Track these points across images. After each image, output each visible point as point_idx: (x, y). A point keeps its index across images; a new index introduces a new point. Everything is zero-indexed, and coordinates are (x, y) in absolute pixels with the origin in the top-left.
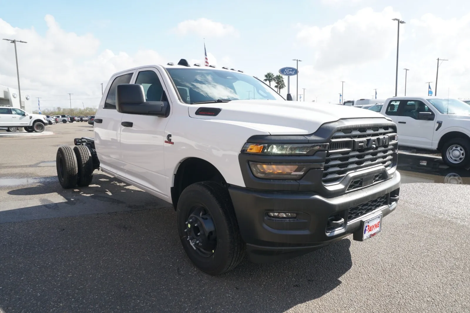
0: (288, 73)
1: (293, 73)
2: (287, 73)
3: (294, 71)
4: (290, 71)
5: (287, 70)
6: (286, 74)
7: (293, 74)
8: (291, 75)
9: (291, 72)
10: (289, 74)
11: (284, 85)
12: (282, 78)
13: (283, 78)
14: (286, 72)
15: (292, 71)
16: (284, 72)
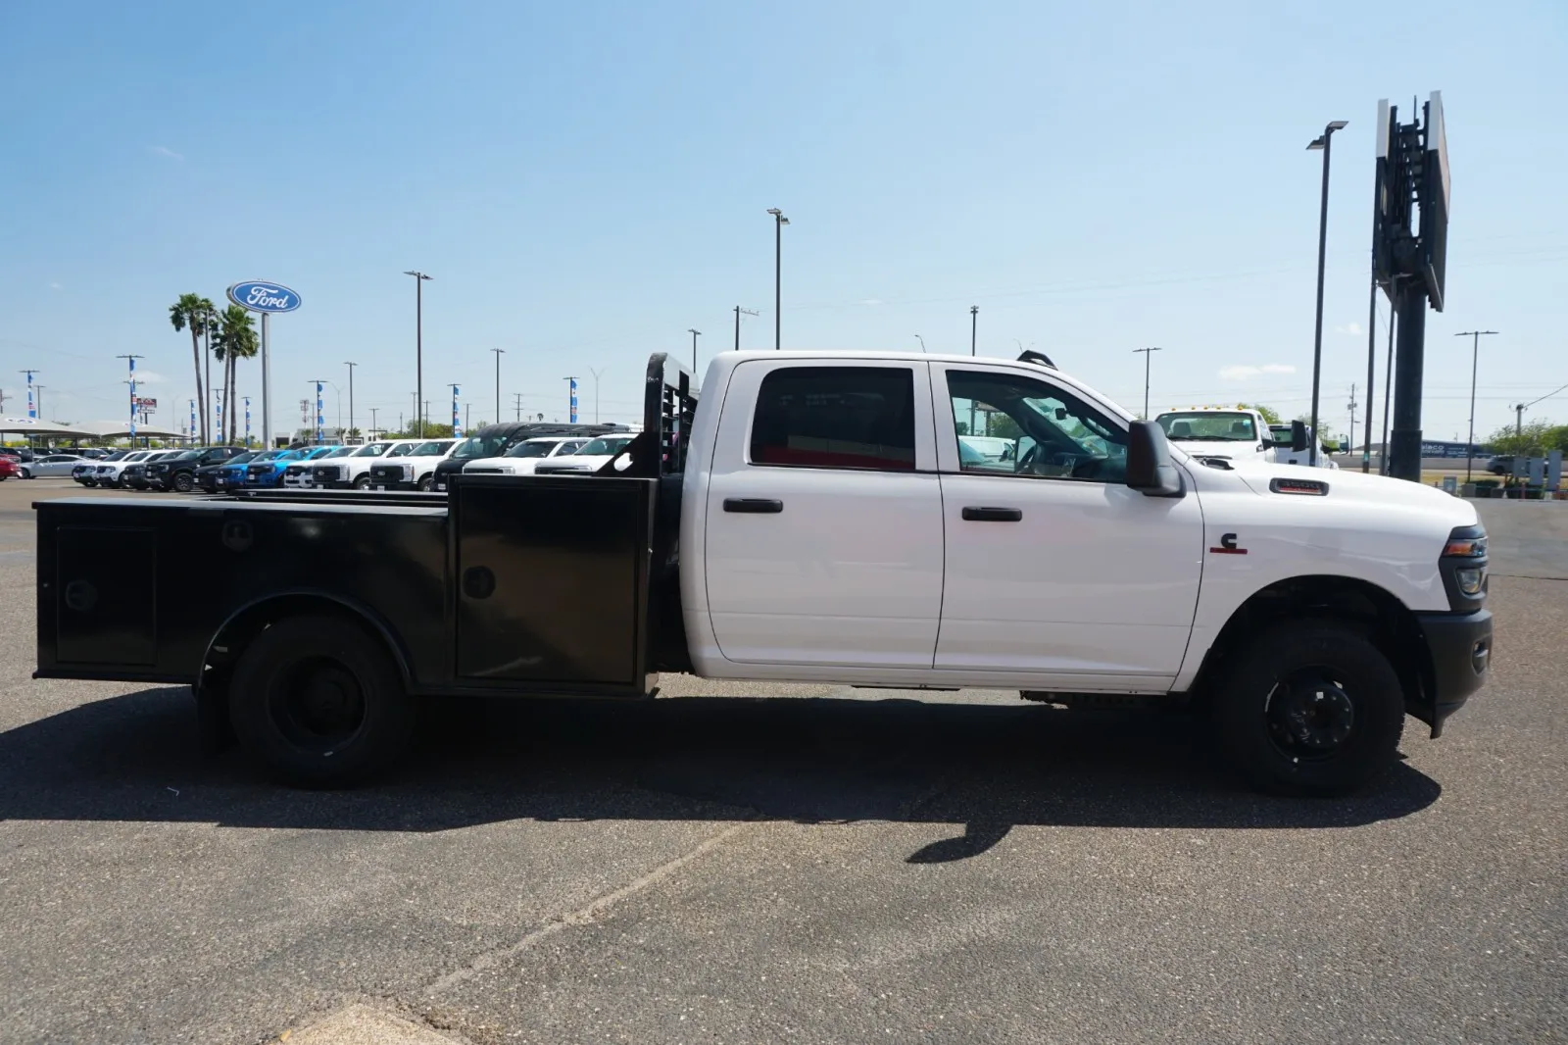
0: (264, 301)
1: (280, 303)
2: (261, 302)
3: (287, 297)
4: (269, 295)
5: (260, 291)
6: (257, 306)
7: (281, 308)
8: (274, 309)
9: (273, 300)
10: (267, 307)
11: (253, 345)
14: (254, 298)
15: (277, 296)
16: (249, 296)
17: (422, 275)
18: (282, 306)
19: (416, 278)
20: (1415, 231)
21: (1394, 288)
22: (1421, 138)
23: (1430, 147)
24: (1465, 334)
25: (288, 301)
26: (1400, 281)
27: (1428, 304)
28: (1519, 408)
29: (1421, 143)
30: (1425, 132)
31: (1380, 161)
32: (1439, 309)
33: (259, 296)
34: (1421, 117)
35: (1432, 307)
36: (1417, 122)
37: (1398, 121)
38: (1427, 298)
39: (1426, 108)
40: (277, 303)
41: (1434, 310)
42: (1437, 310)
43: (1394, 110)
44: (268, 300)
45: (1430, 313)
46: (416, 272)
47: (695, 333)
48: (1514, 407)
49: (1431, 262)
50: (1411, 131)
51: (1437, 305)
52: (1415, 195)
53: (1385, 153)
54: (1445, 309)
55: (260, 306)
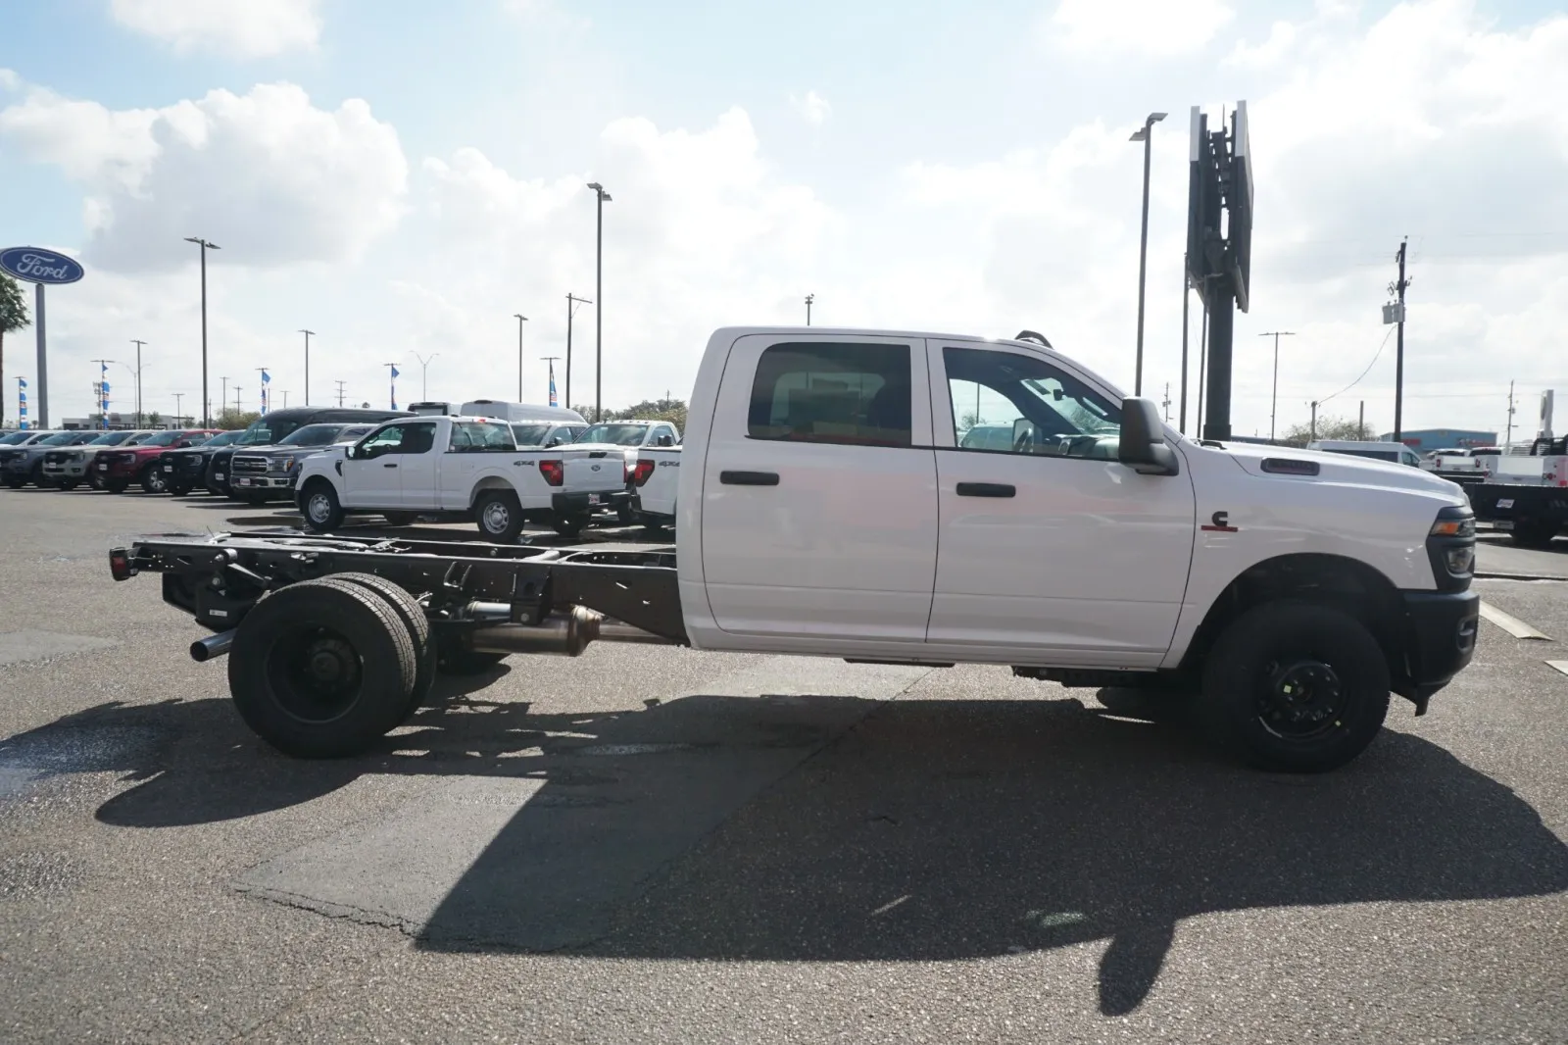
0: (38, 271)
1: (58, 273)
2: (34, 271)
3: (66, 267)
4: (44, 264)
5: (33, 258)
6: (28, 276)
7: (59, 279)
8: (51, 279)
9: (48, 270)
10: (42, 277)
11: (23, 318)
12: (13, 286)
13: (19, 287)
14: (24, 266)
15: (55, 266)
16: (19, 265)
17: (207, 243)
18: (60, 276)
19: (200, 245)
20: (1225, 234)
21: (1206, 289)
22: (1229, 145)
23: (1237, 154)
24: (1268, 334)
25: (66, 272)
26: (1211, 280)
27: (1235, 305)
28: (1314, 404)
29: (1229, 150)
30: (1233, 139)
31: (1194, 165)
32: (1245, 310)
33: (32, 264)
34: (1229, 125)
35: (1239, 307)
36: (1225, 129)
37: (1208, 129)
38: (1235, 298)
39: (1234, 116)
40: (54, 273)
41: (1240, 310)
42: (1243, 311)
43: (1204, 118)
44: (42, 269)
45: (1237, 312)
46: (200, 239)
47: (522, 319)
48: (1310, 404)
49: (1239, 263)
50: (1220, 138)
51: (1244, 307)
52: (1224, 202)
53: (1196, 158)
54: (1249, 311)
55: (34, 276)
